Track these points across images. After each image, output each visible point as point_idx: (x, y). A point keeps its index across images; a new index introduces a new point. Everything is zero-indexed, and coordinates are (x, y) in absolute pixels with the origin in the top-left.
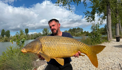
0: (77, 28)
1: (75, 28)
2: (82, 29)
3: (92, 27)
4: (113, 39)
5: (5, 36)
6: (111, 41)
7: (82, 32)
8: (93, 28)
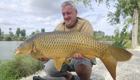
0: (97, 31)
1: (96, 31)
2: (104, 33)
3: (115, 31)
4: (139, 46)
5: (20, 35)
6: (135, 48)
7: (103, 37)
8: (117, 32)
